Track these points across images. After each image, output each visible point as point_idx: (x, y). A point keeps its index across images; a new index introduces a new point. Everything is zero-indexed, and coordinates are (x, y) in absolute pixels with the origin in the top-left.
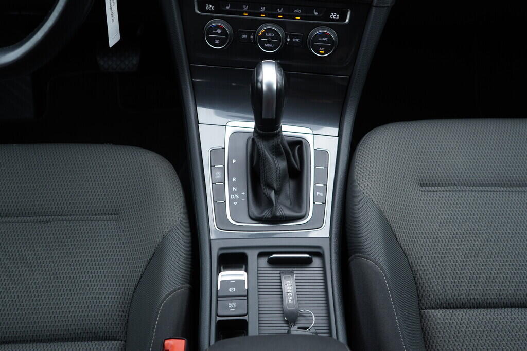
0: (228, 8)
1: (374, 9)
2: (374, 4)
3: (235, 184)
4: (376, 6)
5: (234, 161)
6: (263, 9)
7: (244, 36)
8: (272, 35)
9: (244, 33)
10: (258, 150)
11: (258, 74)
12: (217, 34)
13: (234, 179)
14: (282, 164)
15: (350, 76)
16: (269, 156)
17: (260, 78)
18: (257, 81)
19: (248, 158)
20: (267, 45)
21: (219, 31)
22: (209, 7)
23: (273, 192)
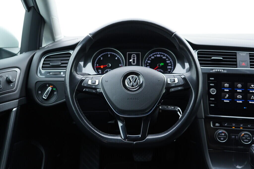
0: (226, 125)
6: (242, 125)
7: (233, 137)
8: (248, 136)
9: (233, 135)
12: (222, 136)
20: (245, 140)
21: (223, 134)
22: (217, 125)
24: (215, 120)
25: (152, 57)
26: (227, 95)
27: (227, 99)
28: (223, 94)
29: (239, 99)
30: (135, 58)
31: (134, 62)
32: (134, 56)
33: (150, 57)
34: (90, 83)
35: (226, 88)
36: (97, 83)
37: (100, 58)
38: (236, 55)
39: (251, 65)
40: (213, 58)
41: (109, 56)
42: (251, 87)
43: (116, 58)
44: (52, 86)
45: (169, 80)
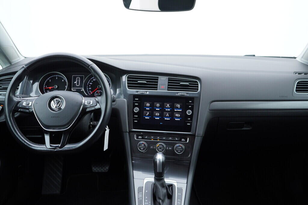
0: (146, 137)
1: (196, 137)
2: (196, 135)
3: (147, 199)
4: (197, 136)
5: (147, 191)
6: (158, 138)
7: (152, 147)
8: (162, 146)
10: (156, 186)
11: (156, 157)
12: (142, 146)
13: (146, 197)
14: (164, 191)
15: (190, 161)
16: (160, 187)
17: (156, 158)
18: (155, 159)
19: (152, 190)
20: (160, 150)
21: (143, 145)
22: (140, 137)
23: (161, 200)
24: (138, 134)
25: (94, 80)
26: (148, 113)
27: (148, 116)
28: (145, 112)
29: (157, 116)
30: (79, 80)
31: (78, 84)
32: (79, 78)
33: (92, 80)
34: (24, 104)
35: (148, 107)
36: (30, 105)
37: (49, 80)
38: (157, 80)
39: (168, 88)
40: (138, 82)
41: (57, 78)
42: (167, 106)
43: (63, 81)
44: (3, 106)
45: (86, 102)
